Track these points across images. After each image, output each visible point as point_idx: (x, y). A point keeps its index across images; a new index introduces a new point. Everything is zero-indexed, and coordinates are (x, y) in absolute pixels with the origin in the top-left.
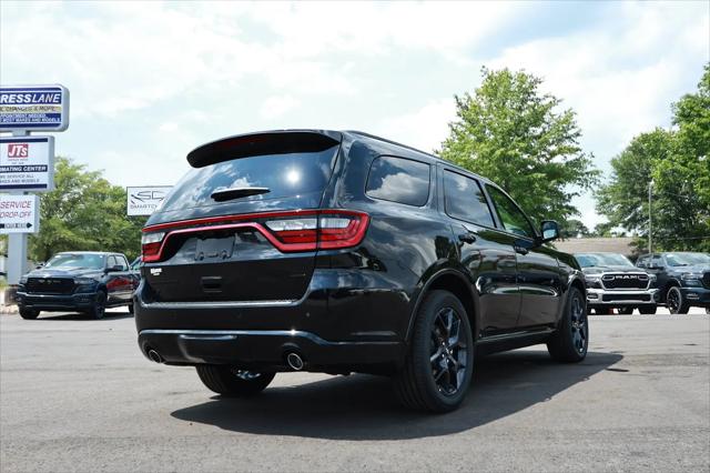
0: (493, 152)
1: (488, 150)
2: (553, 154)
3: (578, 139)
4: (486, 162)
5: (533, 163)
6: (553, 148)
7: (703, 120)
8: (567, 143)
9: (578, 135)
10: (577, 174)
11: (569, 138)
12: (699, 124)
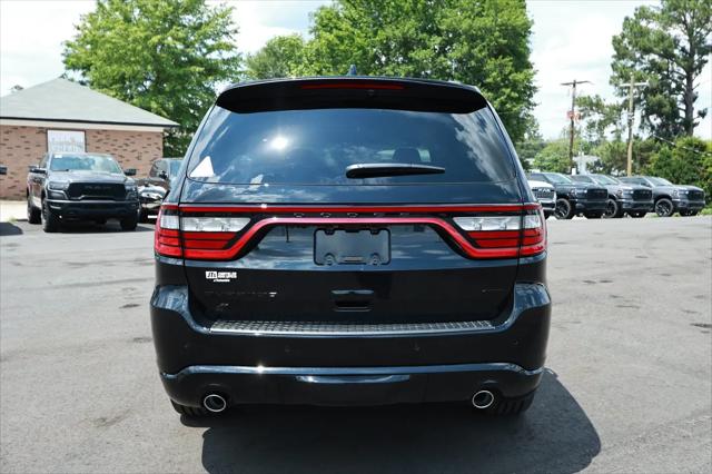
0: (147, 38)
1: (143, 35)
2: (210, 50)
3: (235, 36)
4: (140, 48)
5: (187, 55)
6: (209, 42)
7: (341, 33)
8: (224, 39)
9: (236, 32)
10: (231, 72)
11: (227, 33)
12: (338, 37)
